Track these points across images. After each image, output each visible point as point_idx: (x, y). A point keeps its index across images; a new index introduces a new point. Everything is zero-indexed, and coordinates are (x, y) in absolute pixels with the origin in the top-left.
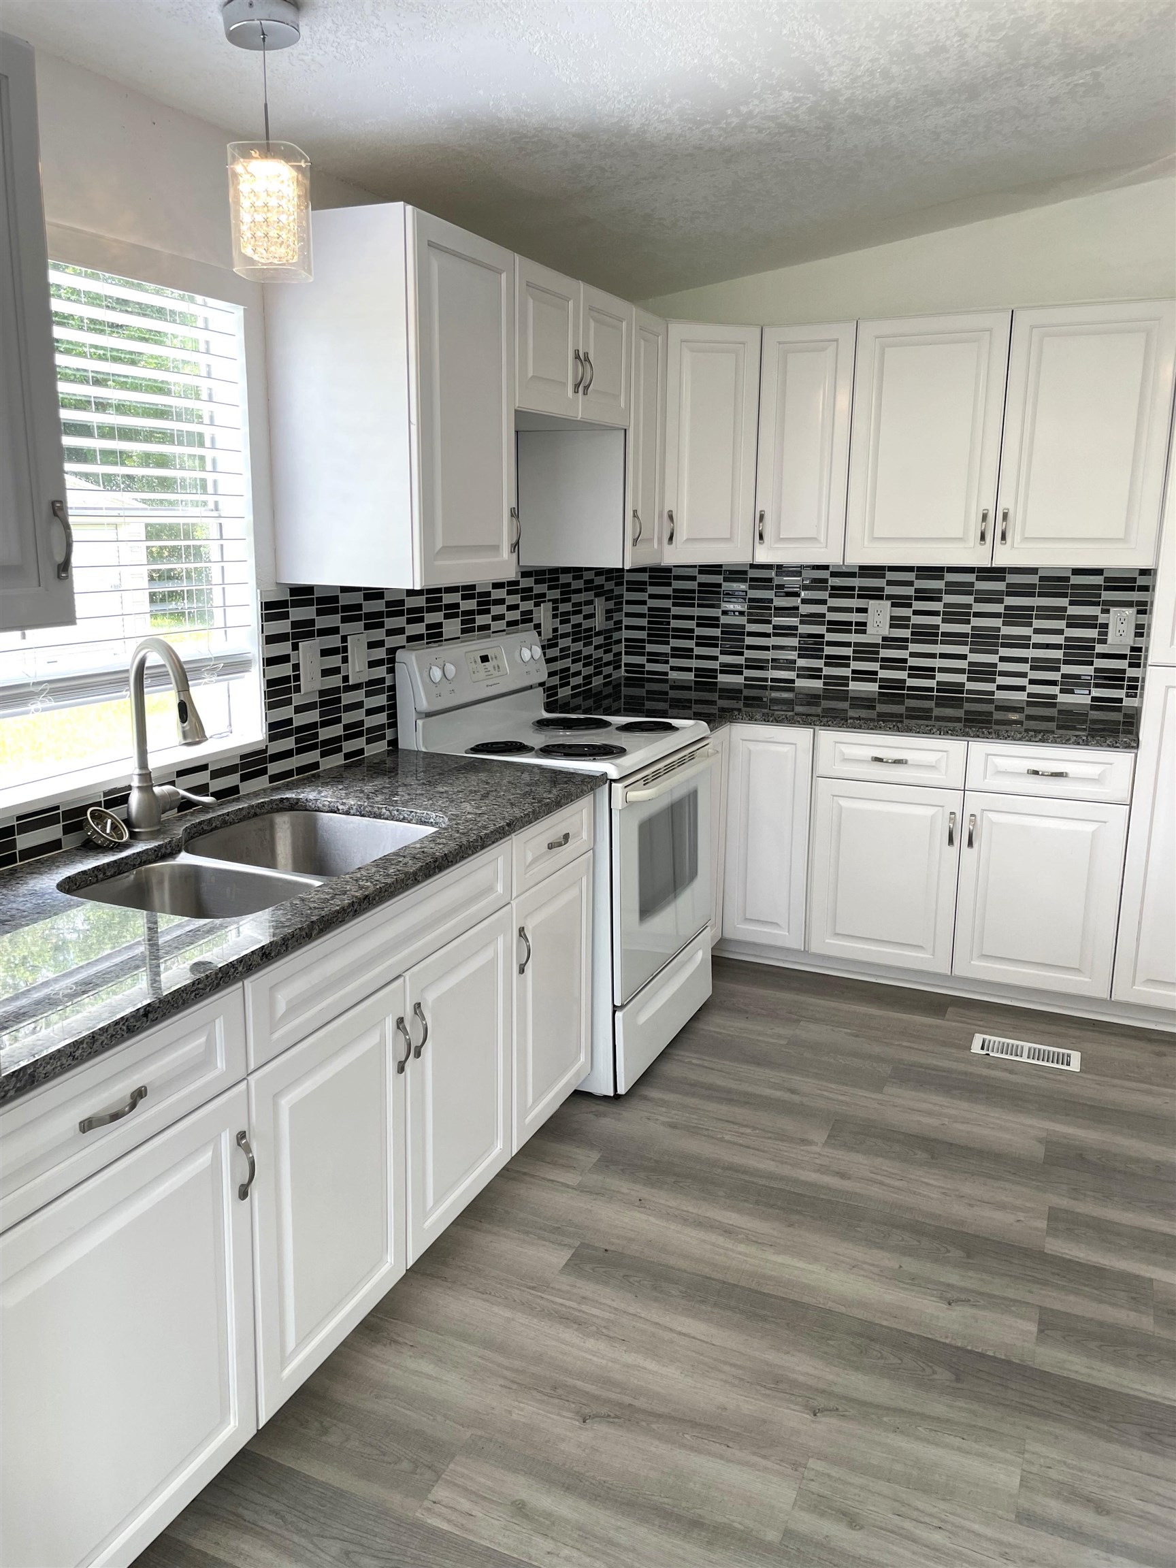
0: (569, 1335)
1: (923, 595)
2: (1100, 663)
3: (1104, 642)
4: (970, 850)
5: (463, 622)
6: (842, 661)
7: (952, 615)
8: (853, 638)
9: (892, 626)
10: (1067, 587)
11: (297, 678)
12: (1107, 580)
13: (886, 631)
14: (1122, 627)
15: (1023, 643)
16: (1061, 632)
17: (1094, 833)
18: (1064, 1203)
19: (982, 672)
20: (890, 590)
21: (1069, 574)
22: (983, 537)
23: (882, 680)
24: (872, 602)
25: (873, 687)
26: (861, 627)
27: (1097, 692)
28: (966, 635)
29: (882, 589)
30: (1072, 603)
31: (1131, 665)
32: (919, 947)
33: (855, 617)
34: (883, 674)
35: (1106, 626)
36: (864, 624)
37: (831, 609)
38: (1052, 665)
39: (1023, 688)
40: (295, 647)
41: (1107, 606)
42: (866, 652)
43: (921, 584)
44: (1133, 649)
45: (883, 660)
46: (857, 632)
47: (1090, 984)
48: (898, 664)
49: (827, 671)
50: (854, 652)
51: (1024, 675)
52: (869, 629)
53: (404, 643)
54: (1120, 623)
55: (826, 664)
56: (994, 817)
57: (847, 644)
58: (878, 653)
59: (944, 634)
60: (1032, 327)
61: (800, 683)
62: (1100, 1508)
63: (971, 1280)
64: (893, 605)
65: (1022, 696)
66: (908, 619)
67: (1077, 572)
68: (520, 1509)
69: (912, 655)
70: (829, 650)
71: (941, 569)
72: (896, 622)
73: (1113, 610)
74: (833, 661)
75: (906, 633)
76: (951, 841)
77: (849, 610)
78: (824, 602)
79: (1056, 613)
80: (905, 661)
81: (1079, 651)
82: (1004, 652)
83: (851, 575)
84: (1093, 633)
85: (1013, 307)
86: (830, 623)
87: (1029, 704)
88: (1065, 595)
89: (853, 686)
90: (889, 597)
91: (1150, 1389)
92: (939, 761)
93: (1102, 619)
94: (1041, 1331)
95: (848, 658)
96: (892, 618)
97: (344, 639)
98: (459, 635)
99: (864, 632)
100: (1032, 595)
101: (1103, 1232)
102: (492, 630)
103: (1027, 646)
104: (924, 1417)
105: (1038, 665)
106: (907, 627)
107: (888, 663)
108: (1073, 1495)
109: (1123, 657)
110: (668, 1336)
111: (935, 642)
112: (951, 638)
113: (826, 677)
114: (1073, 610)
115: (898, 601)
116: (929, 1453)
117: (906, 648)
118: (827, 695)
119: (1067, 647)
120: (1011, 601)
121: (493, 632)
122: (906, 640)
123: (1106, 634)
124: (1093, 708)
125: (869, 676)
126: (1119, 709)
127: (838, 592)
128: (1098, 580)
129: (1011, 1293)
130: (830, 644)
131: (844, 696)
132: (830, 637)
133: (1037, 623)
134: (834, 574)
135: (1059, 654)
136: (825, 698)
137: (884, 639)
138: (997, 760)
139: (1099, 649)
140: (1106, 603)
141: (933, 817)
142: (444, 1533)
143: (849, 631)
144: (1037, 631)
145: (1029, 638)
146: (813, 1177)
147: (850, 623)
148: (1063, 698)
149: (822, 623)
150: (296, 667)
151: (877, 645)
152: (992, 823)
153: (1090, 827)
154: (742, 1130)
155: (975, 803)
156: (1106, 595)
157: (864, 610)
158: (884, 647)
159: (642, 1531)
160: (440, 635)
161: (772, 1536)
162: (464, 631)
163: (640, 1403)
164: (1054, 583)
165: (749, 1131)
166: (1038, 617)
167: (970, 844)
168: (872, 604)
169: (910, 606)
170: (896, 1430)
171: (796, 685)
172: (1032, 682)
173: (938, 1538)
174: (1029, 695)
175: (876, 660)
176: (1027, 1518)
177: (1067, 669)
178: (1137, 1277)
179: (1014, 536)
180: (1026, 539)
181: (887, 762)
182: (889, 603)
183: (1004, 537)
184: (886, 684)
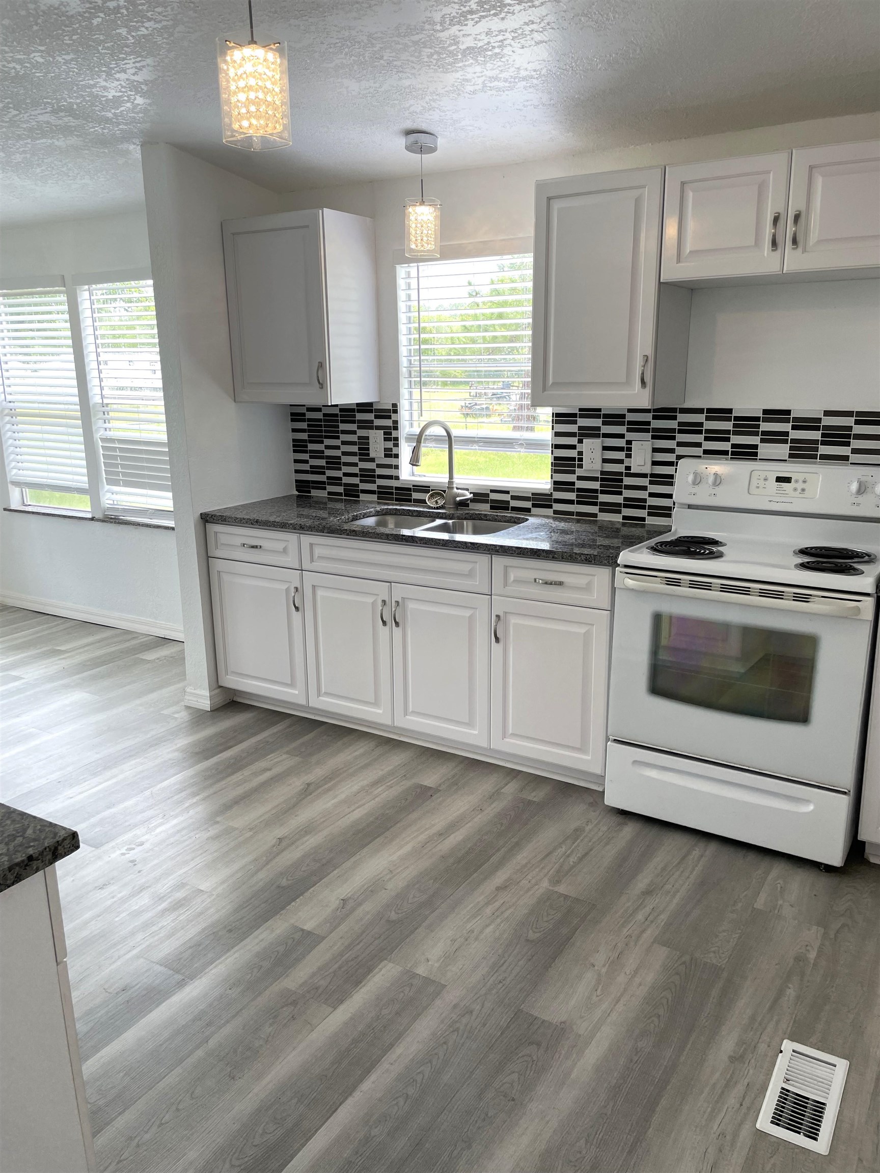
5: (791, 448)
11: (581, 460)
40: (580, 441)
53: (701, 454)
97: (629, 442)
98: (787, 458)
102: (850, 462)
121: (851, 464)
150: (580, 453)
160: (756, 454)
162: (791, 456)
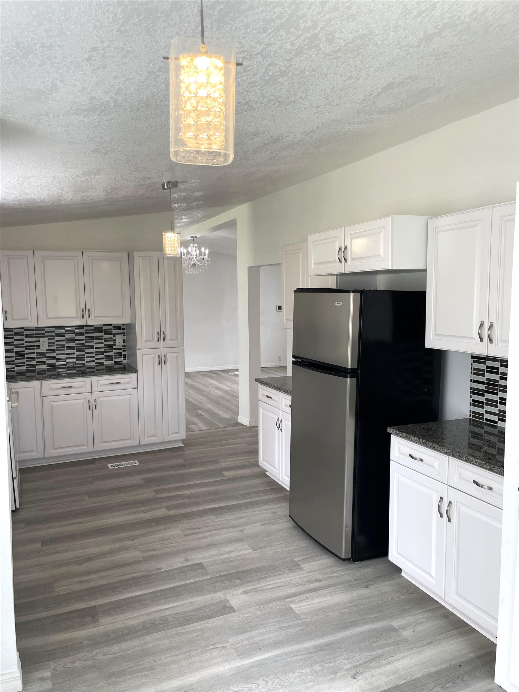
0: (59, 555)
1: (59, 335)
2: (115, 351)
3: (115, 345)
4: (95, 410)
6: (33, 359)
7: (68, 341)
8: (36, 351)
9: (49, 346)
10: (102, 330)
12: (113, 327)
13: (47, 347)
14: (120, 340)
15: (92, 347)
16: (103, 343)
17: (130, 398)
18: (156, 488)
19: (82, 358)
20: (47, 334)
21: (103, 326)
22: (83, 317)
23: (47, 364)
24: (41, 338)
25: (45, 367)
26: (38, 347)
27: (115, 360)
28: (74, 347)
29: (44, 334)
30: (104, 334)
31: (123, 351)
32: (83, 445)
33: (35, 344)
34: (48, 362)
35: (115, 340)
36: (39, 346)
37: (26, 342)
38: (101, 353)
39: (94, 361)
41: (114, 335)
42: (41, 355)
43: (57, 331)
44: (123, 346)
45: (47, 357)
46: (37, 349)
47: (134, 442)
48: (53, 358)
49: (27, 363)
50: (36, 355)
51: (94, 357)
52: (42, 347)
54: (119, 340)
55: (26, 361)
56: (101, 399)
57: (34, 353)
58: (45, 355)
59: (67, 347)
60: (89, 257)
61: (17, 368)
62: (198, 529)
63: (147, 508)
64: (49, 339)
65: (94, 364)
66: (54, 343)
67: (104, 325)
68: (81, 582)
69: (57, 354)
70: (26, 356)
71: (64, 327)
72: (50, 344)
73: (116, 336)
74: (28, 359)
75: (54, 348)
76: (90, 409)
77: (33, 342)
78: (23, 340)
79: (100, 338)
80: (55, 357)
81: (109, 348)
82: (87, 351)
83: (33, 330)
84: (112, 343)
85: (82, 251)
86: (26, 346)
87: (96, 366)
88: (102, 332)
89: (38, 367)
90: (47, 336)
91: (194, 509)
92: (83, 384)
93: (114, 338)
94: (168, 510)
95: (34, 358)
96: (49, 343)
99: (39, 348)
100: (93, 333)
101: (168, 490)
103: (93, 348)
104: (156, 531)
105: (97, 353)
106: (54, 346)
107: (49, 358)
108: (192, 529)
109: (121, 349)
110: (86, 544)
111: (64, 350)
112: (69, 348)
113: (27, 365)
114: (105, 336)
115: (50, 338)
116: (161, 535)
117: (55, 352)
118: (28, 371)
119: (105, 347)
120: (86, 335)
122: (54, 350)
123: (115, 343)
124: (115, 364)
125: (43, 363)
126: (122, 364)
127: (28, 336)
128: (111, 327)
129: (157, 506)
130: (27, 354)
131: (34, 371)
132: (26, 351)
133: (95, 341)
134: (26, 330)
135: (103, 350)
136: (27, 373)
137: (47, 350)
138: (100, 382)
139: (114, 347)
140: (114, 334)
141: (83, 403)
142: (67, 593)
143: (34, 349)
144: (95, 343)
145: (94, 346)
146: (92, 505)
147: (34, 346)
148: (106, 363)
149: (23, 347)
151: (45, 353)
152: (101, 401)
153: (128, 397)
154: (63, 504)
155: (95, 395)
156: (114, 332)
157: (39, 341)
158: (47, 353)
159: (113, 571)
161: (141, 559)
163: (91, 556)
164: (98, 329)
165: (64, 504)
166: (95, 339)
167: (96, 408)
168: (42, 339)
169: (54, 339)
170: (152, 535)
171: (16, 369)
172: (96, 359)
173: (173, 545)
174: (96, 363)
175: (44, 357)
176: (186, 535)
177: (106, 354)
178: (180, 494)
179: (92, 316)
180: (95, 317)
181: (67, 388)
182: (47, 338)
183: (89, 316)
184: (48, 365)
